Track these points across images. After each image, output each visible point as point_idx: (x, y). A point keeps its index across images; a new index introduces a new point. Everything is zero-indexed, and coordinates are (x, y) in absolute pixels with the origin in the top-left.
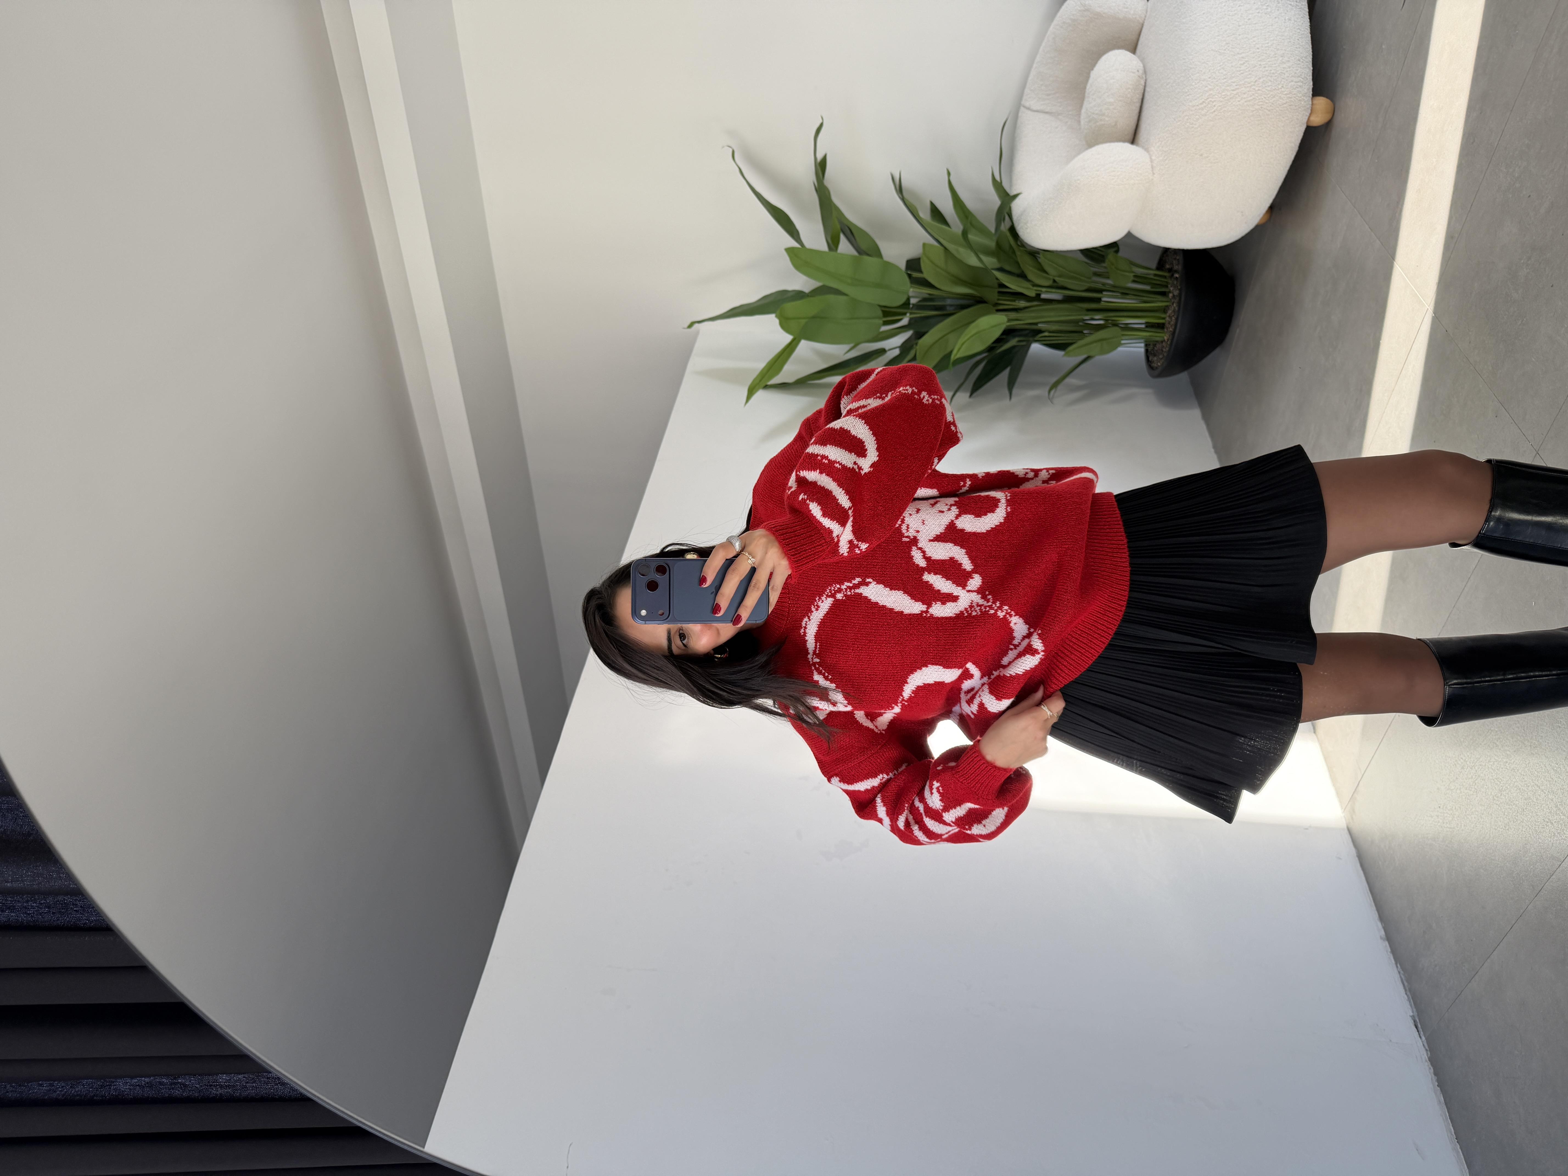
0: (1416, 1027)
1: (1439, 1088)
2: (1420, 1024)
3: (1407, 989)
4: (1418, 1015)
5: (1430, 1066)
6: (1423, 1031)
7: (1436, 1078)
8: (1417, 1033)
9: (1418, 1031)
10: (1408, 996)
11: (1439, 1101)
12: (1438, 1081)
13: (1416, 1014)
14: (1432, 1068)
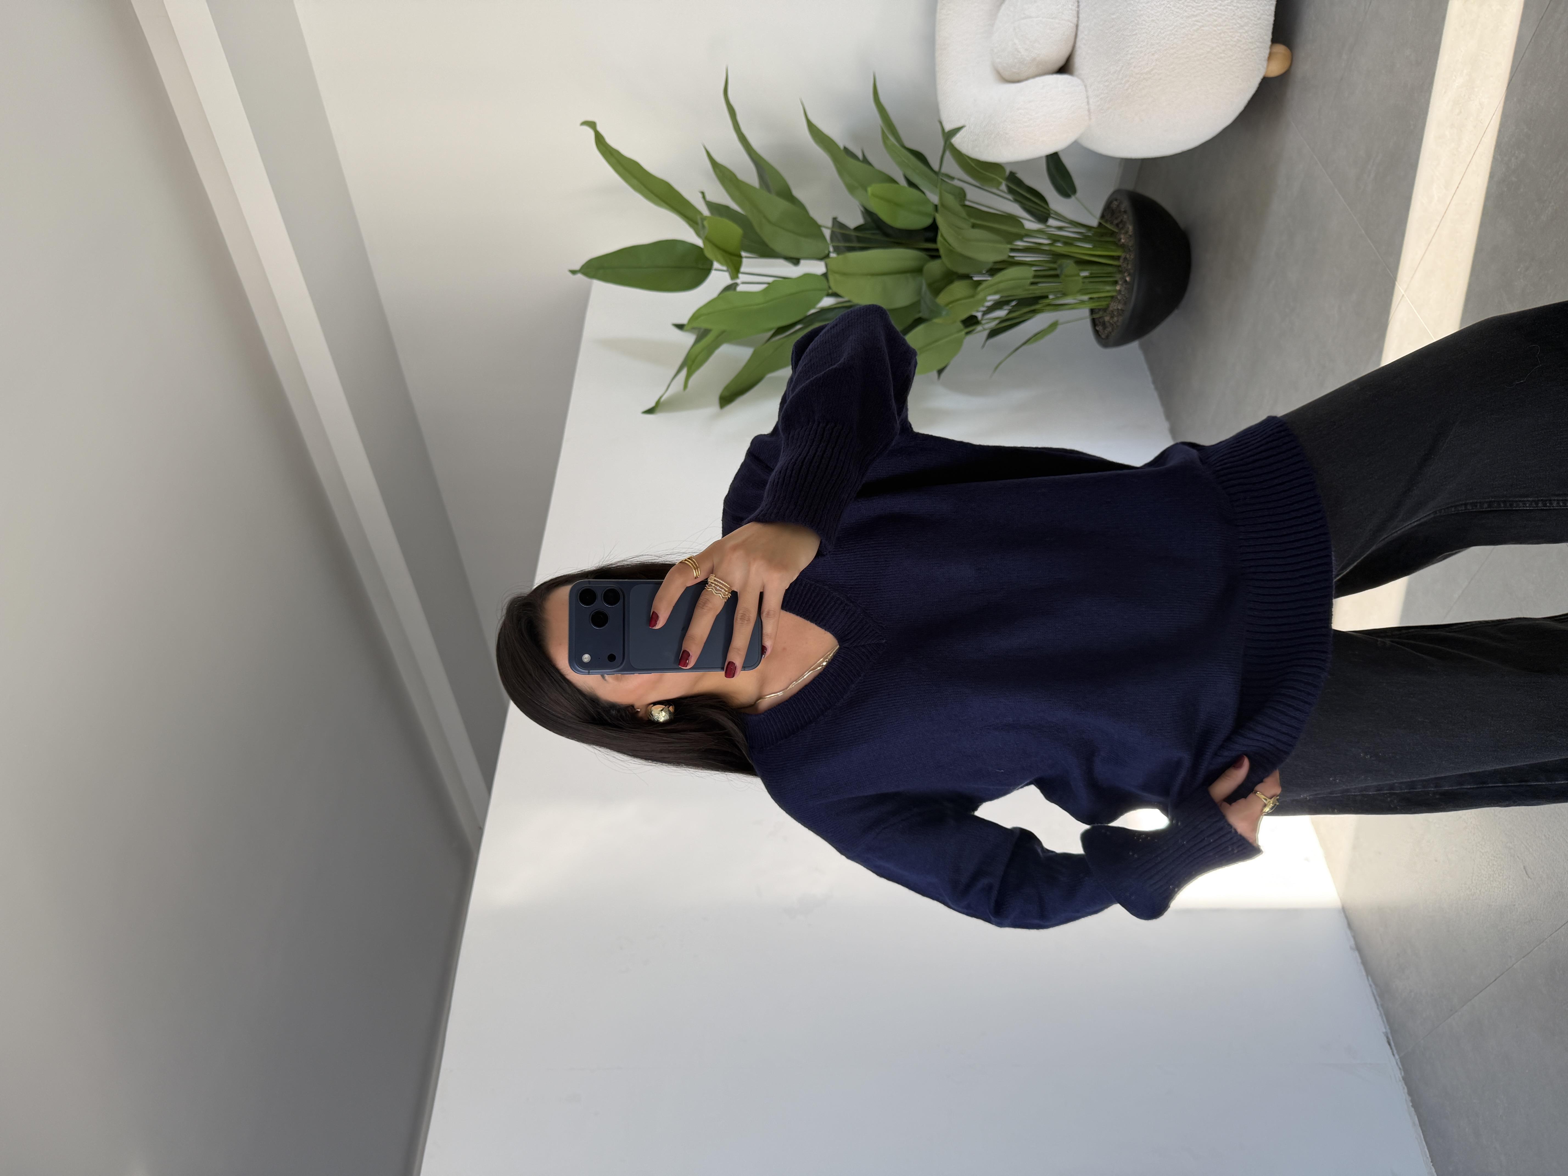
0: (1389, 1044)
1: (1413, 1109)
2: (1394, 1042)
3: (1379, 1004)
4: (1391, 1033)
5: (1404, 1086)
6: (1396, 1049)
7: (1410, 1098)
8: (1390, 1051)
9: (1391, 1048)
10: (1380, 1012)
11: (1414, 1124)
12: (1412, 1101)
13: (1389, 1031)
14: (1406, 1088)
